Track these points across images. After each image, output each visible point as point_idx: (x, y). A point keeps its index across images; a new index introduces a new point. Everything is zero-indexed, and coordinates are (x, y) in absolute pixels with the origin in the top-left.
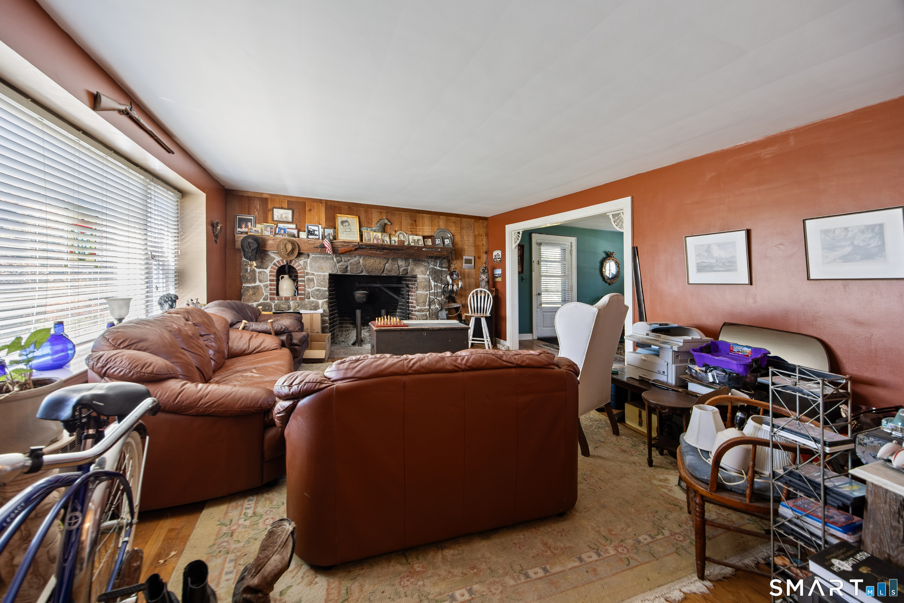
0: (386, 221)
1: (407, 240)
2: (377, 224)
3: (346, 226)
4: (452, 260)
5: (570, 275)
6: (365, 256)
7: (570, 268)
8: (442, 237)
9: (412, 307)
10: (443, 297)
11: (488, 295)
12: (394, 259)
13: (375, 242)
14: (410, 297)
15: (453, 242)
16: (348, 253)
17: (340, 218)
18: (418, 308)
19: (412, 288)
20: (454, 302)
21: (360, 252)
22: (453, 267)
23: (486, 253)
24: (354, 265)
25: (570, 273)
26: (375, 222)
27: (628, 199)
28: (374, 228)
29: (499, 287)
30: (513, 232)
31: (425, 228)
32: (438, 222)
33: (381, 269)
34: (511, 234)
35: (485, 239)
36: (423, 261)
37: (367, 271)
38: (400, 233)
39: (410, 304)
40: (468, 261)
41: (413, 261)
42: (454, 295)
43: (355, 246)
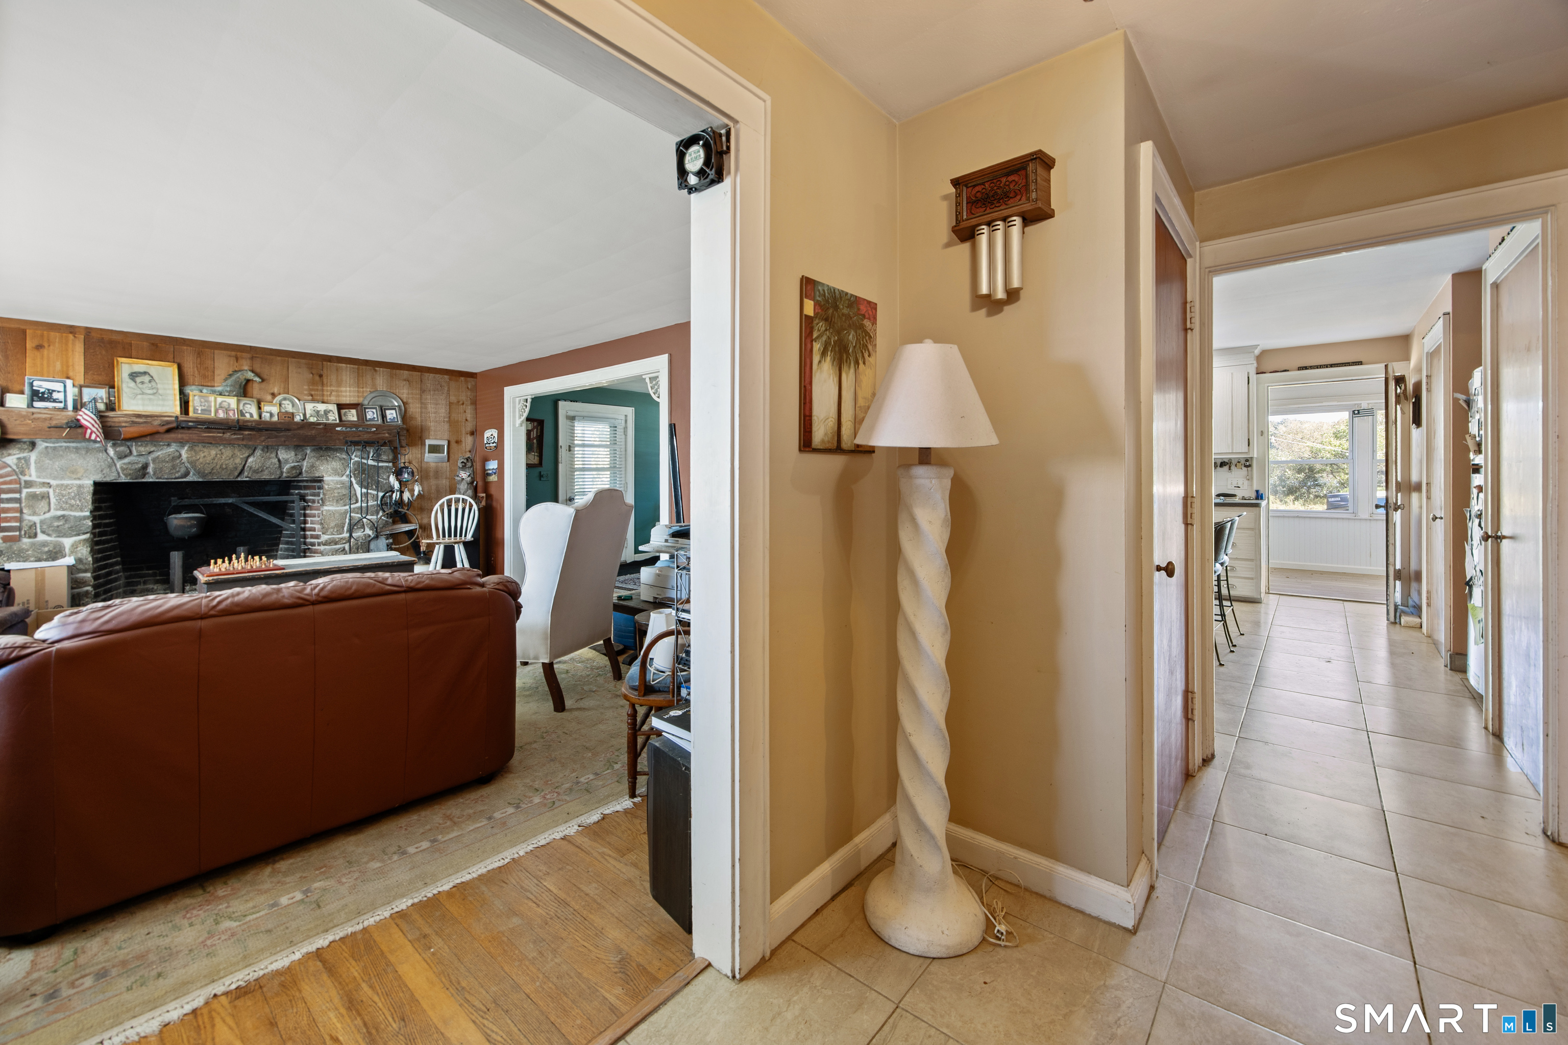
0: (250, 375)
1: (301, 411)
2: (226, 380)
3: (142, 383)
4: (402, 447)
5: (623, 466)
6: (193, 444)
7: (623, 456)
8: (381, 407)
9: (312, 537)
10: (381, 513)
11: (471, 506)
12: (267, 449)
13: (221, 415)
14: (309, 519)
15: (404, 416)
16: (148, 438)
17: (125, 367)
18: (324, 538)
19: (314, 502)
20: (405, 520)
21: (180, 436)
22: (402, 460)
23: (472, 433)
24: (164, 461)
25: (623, 463)
26: (223, 377)
27: (665, 358)
28: (220, 389)
29: (493, 491)
30: (517, 399)
31: (344, 389)
32: (373, 379)
33: (236, 468)
34: (514, 403)
35: (469, 410)
36: (336, 450)
37: (199, 472)
38: (285, 399)
39: (308, 533)
40: (434, 449)
41: (313, 450)
42: (404, 510)
43: (168, 423)
